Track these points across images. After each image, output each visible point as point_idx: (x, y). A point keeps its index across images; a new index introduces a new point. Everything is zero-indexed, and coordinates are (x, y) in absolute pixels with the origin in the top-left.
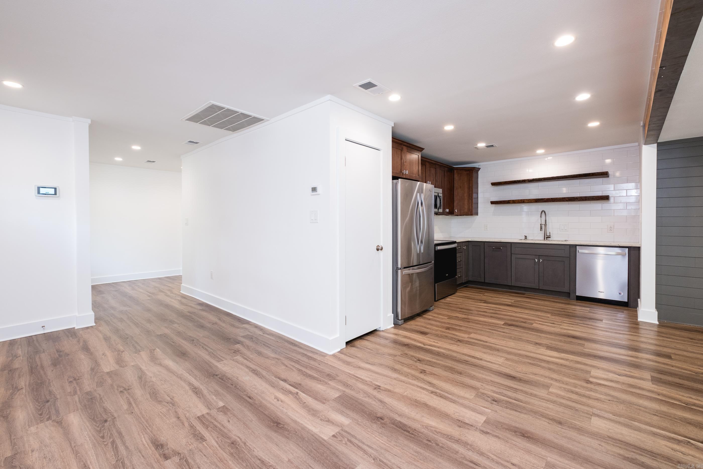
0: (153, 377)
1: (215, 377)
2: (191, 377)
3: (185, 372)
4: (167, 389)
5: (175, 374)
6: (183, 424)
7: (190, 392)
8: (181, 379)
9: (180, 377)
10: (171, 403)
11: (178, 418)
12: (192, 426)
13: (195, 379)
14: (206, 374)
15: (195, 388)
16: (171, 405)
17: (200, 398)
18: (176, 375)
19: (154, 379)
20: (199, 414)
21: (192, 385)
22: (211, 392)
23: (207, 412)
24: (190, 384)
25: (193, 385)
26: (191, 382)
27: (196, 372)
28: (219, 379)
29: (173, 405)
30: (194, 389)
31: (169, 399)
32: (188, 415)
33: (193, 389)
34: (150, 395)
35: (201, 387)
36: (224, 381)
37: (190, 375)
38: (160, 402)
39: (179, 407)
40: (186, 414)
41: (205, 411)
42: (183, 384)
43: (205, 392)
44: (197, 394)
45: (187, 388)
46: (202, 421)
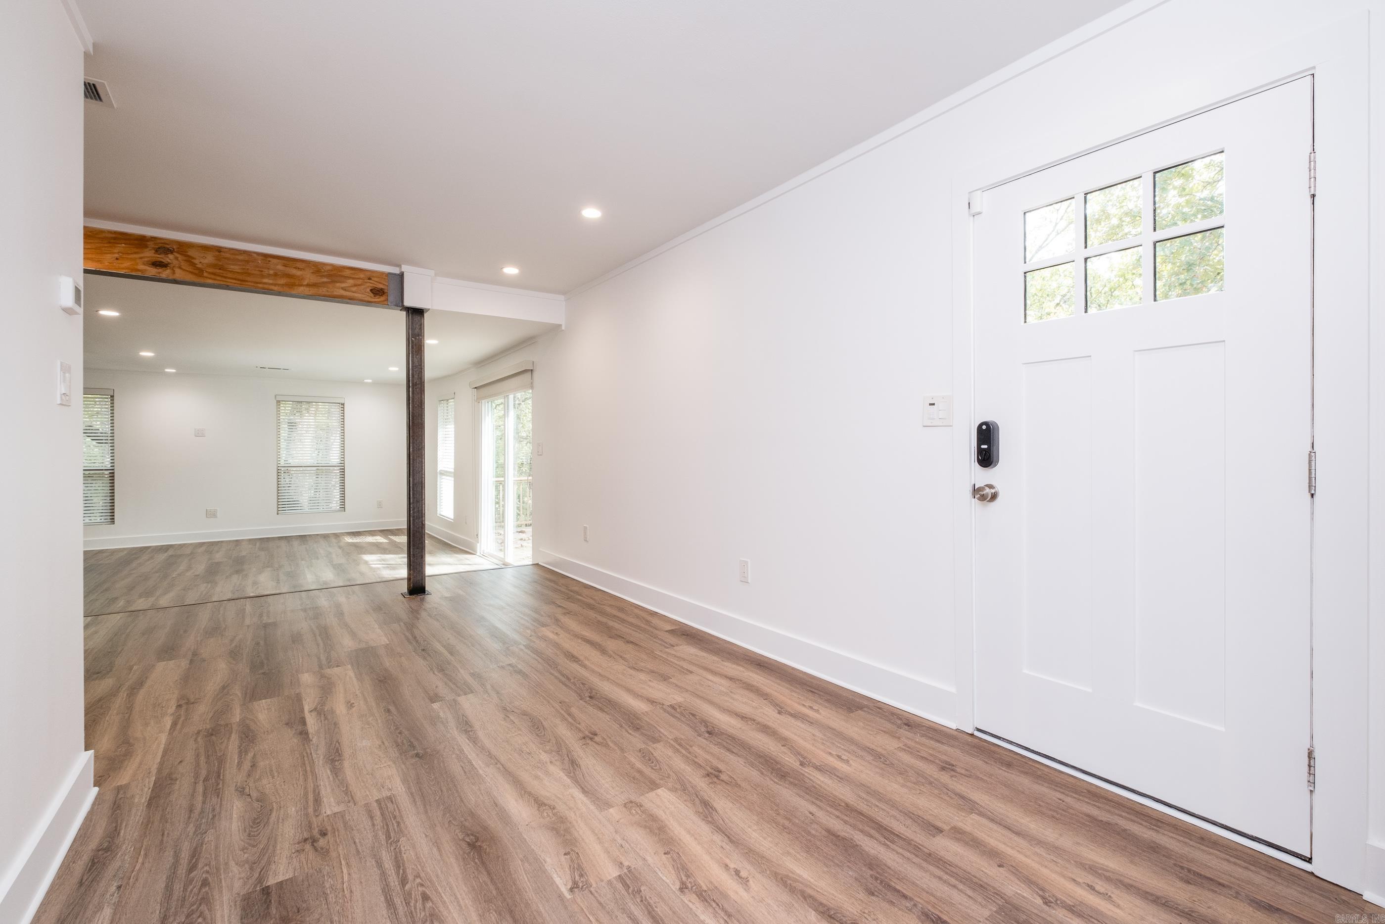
0: (546, 763)
1: (421, 752)
2: (469, 757)
3: (481, 772)
4: (516, 734)
5: (501, 767)
6: (492, 687)
7: (477, 725)
8: (490, 754)
9: (491, 757)
10: (508, 711)
11: (498, 693)
12: (483, 685)
13: (462, 751)
14: (436, 762)
15: (466, 731)
16: (508, 708)
17: (463, 715)
18: (499, 765)
19: (544, 757)
20: (470, 696)
21: (471, 738)
22: (442, 723)
23: (459, 698)
24: (474, 740)
25: (469, 738)
26: (471, 744)
27: (455, 768)
28: (417, 746)
29: (505, 709)
30: (469, 731)
31: (512, 718)
32: (485, 696)
33: (471, 731)
34: (543, 726)
35: (456, 732)
36: (410, 741)
37: (470, 762)
38: (525, 713)
39: (497, 705)
40: (487, 697)
41: (462, 699)
42: (487, 743)
43: (452, 724)
44: (466, 721)
45: (481, 734)
46: (469, 689)
